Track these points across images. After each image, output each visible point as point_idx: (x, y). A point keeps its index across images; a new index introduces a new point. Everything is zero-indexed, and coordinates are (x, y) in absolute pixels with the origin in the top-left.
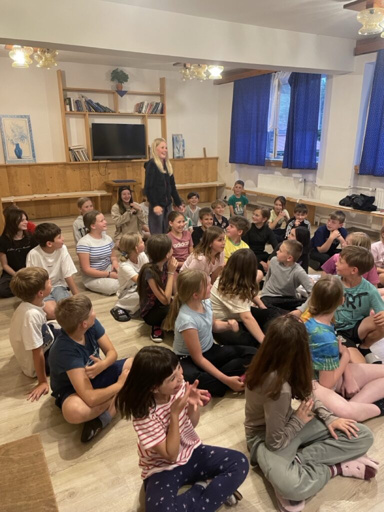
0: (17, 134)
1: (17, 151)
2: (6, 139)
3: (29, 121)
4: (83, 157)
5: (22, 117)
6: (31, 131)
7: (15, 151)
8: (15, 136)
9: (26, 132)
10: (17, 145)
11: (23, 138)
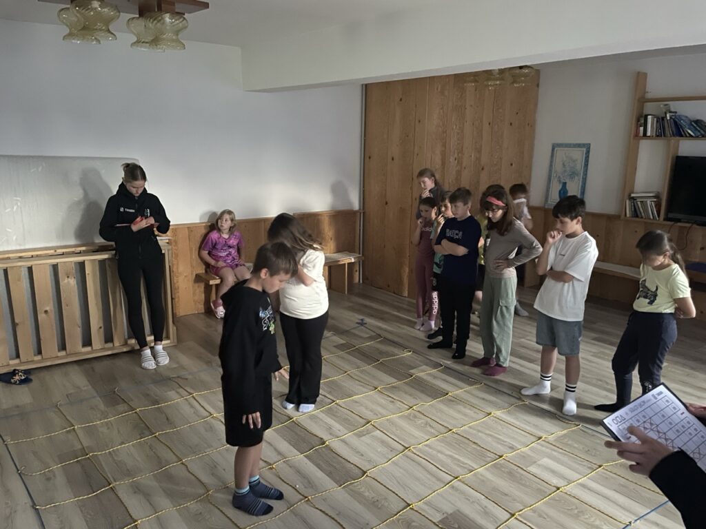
0: (568, 169)
1: (562, 192)
2: (554, 174)
3: (588, 152)
4: (650, 212)
5: (579, 146)
6: (586, 165)
7: (560, 192)
8: (565, 171)
9: (579, 166)
10: (565, 184)
11: (573, 174)
